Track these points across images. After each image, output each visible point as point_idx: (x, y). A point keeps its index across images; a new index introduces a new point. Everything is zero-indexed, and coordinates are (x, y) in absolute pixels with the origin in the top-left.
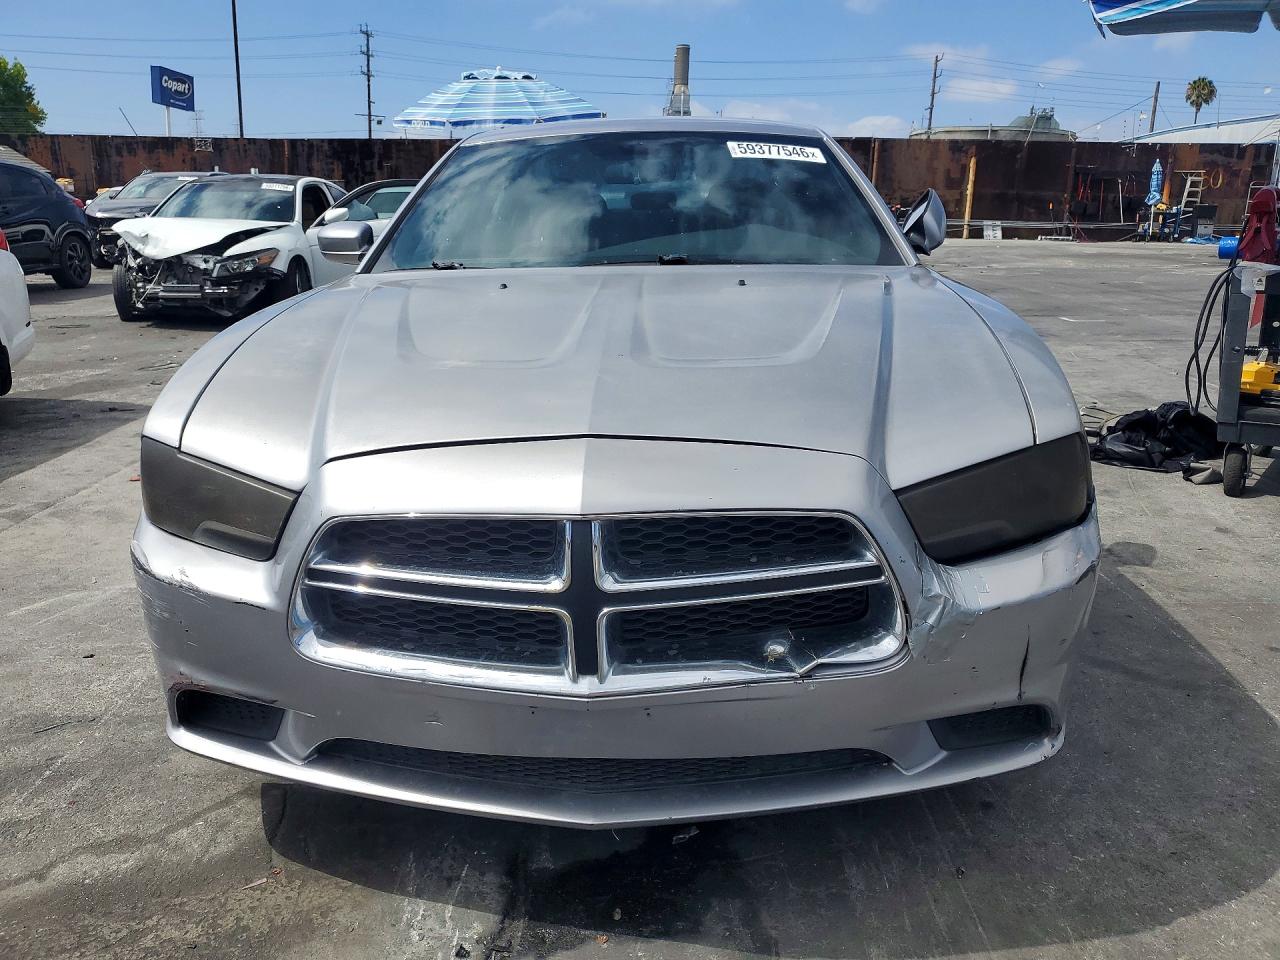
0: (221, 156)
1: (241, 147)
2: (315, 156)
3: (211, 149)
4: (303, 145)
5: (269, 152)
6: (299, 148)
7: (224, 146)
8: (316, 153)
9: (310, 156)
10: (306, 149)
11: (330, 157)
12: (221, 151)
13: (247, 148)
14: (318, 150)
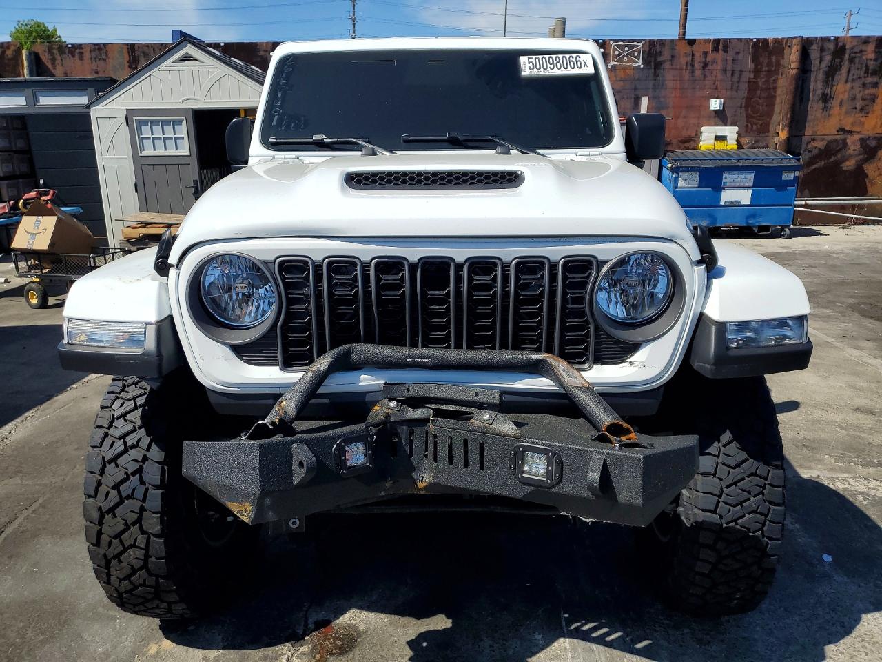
0: (656, 75)
1: (699, 58)
2: (844, 70)
3: (640, 63)
4: (822, 50)
5: (750, 65)
6: (814, 54)
7: (666, 55)
8: (846, 65)
9: (831, 72)
10: (828, 58)
11: (874, 73)
12: (658, 65)
13: (709, 58)
14: (851, 60)
